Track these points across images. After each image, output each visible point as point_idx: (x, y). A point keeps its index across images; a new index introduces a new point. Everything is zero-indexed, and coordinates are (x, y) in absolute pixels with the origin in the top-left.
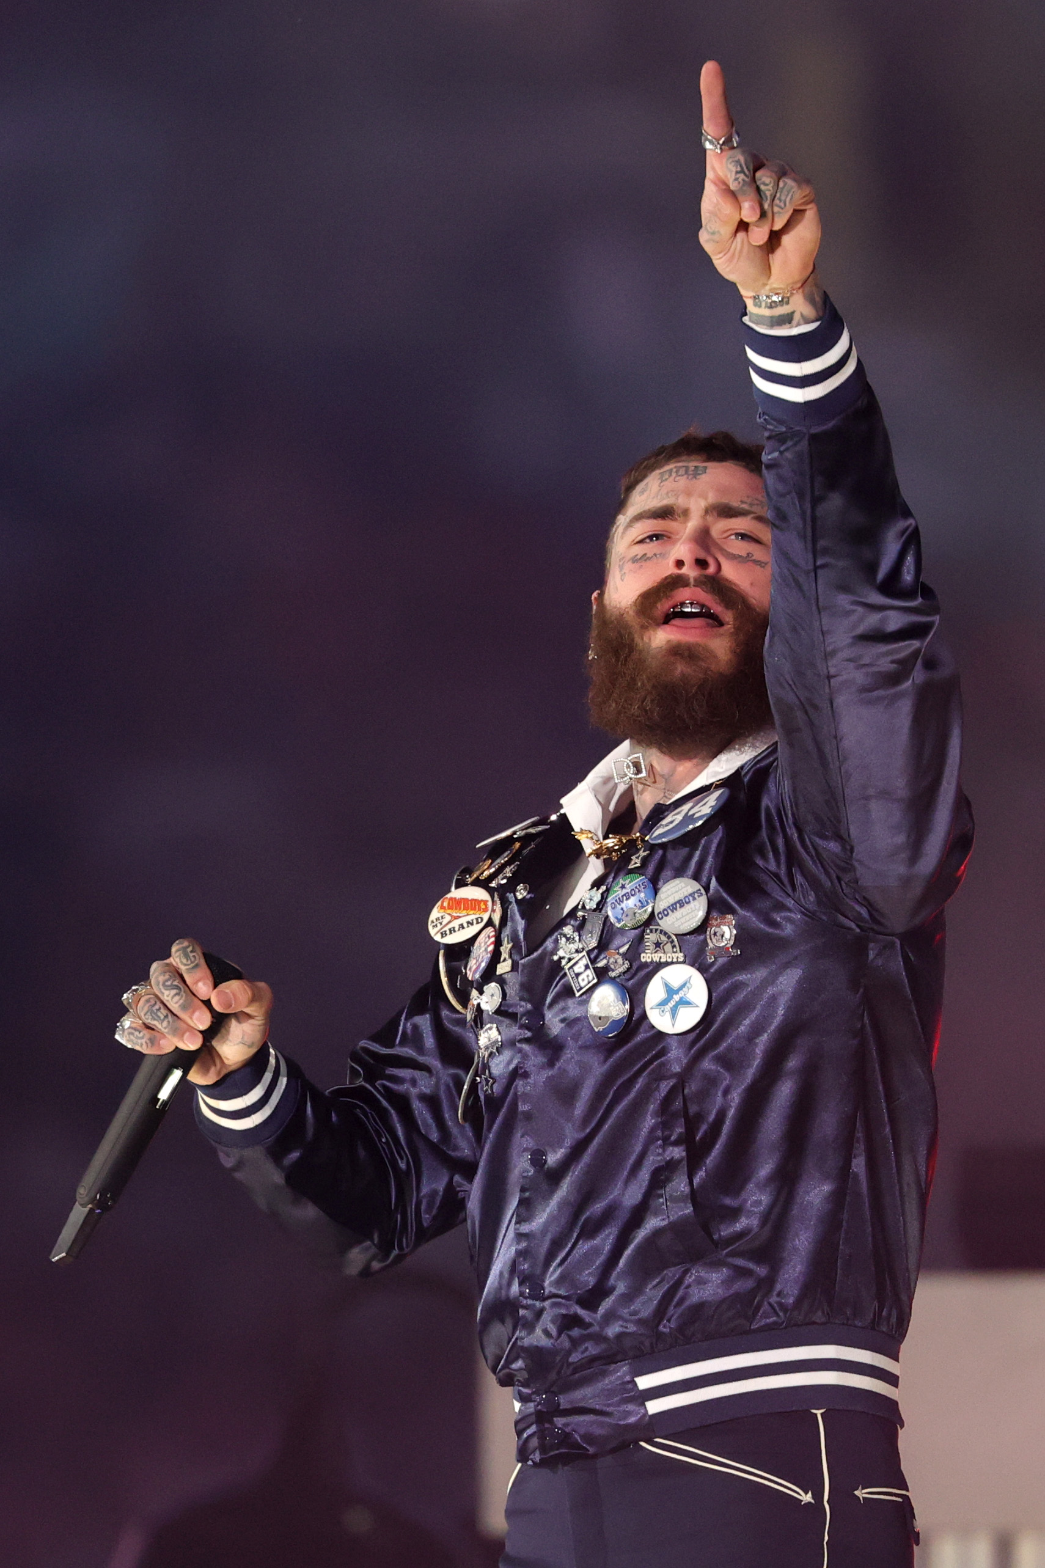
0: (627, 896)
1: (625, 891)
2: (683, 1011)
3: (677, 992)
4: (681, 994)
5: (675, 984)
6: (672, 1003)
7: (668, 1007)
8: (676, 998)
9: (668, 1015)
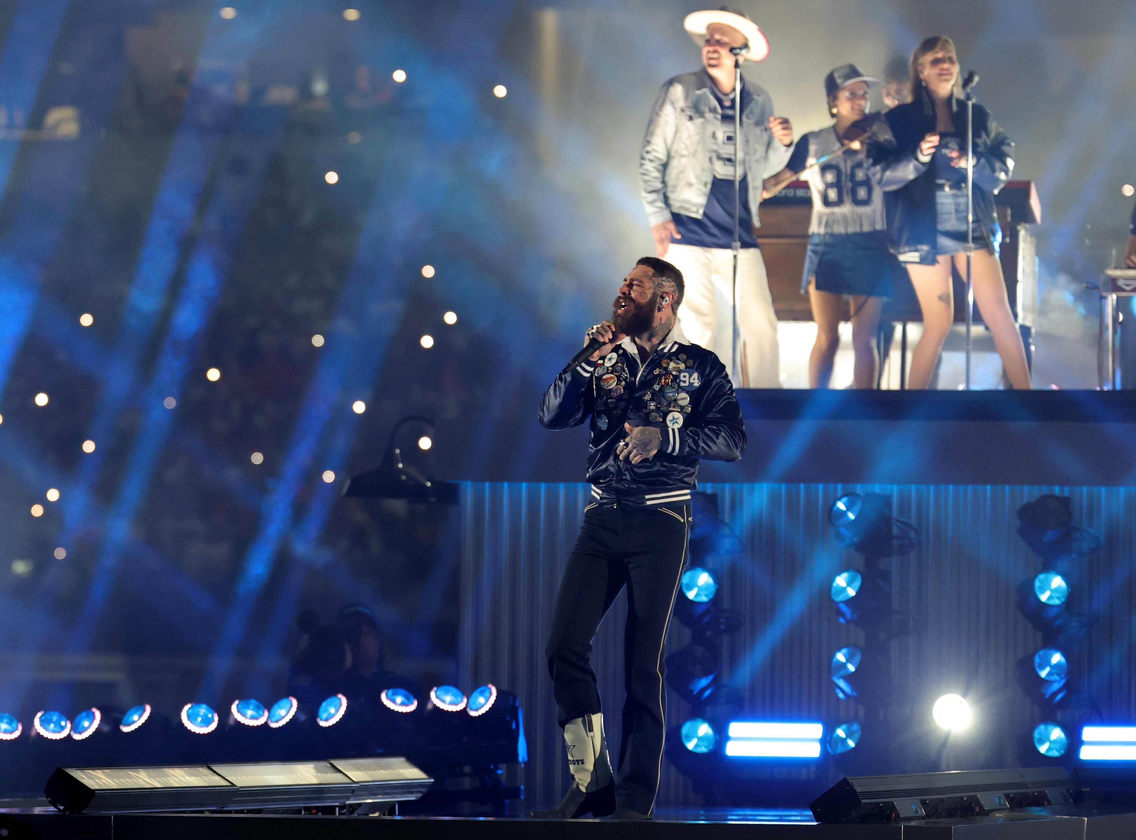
0: (670, 393)
1: (669, 391)
2: (675, 424)
3: (675, 419)
4: (676, 420)
5: (676, 417)
6: (673, 421)
7: (672, 422)
8: (675, 421)
9: (672, 424)
